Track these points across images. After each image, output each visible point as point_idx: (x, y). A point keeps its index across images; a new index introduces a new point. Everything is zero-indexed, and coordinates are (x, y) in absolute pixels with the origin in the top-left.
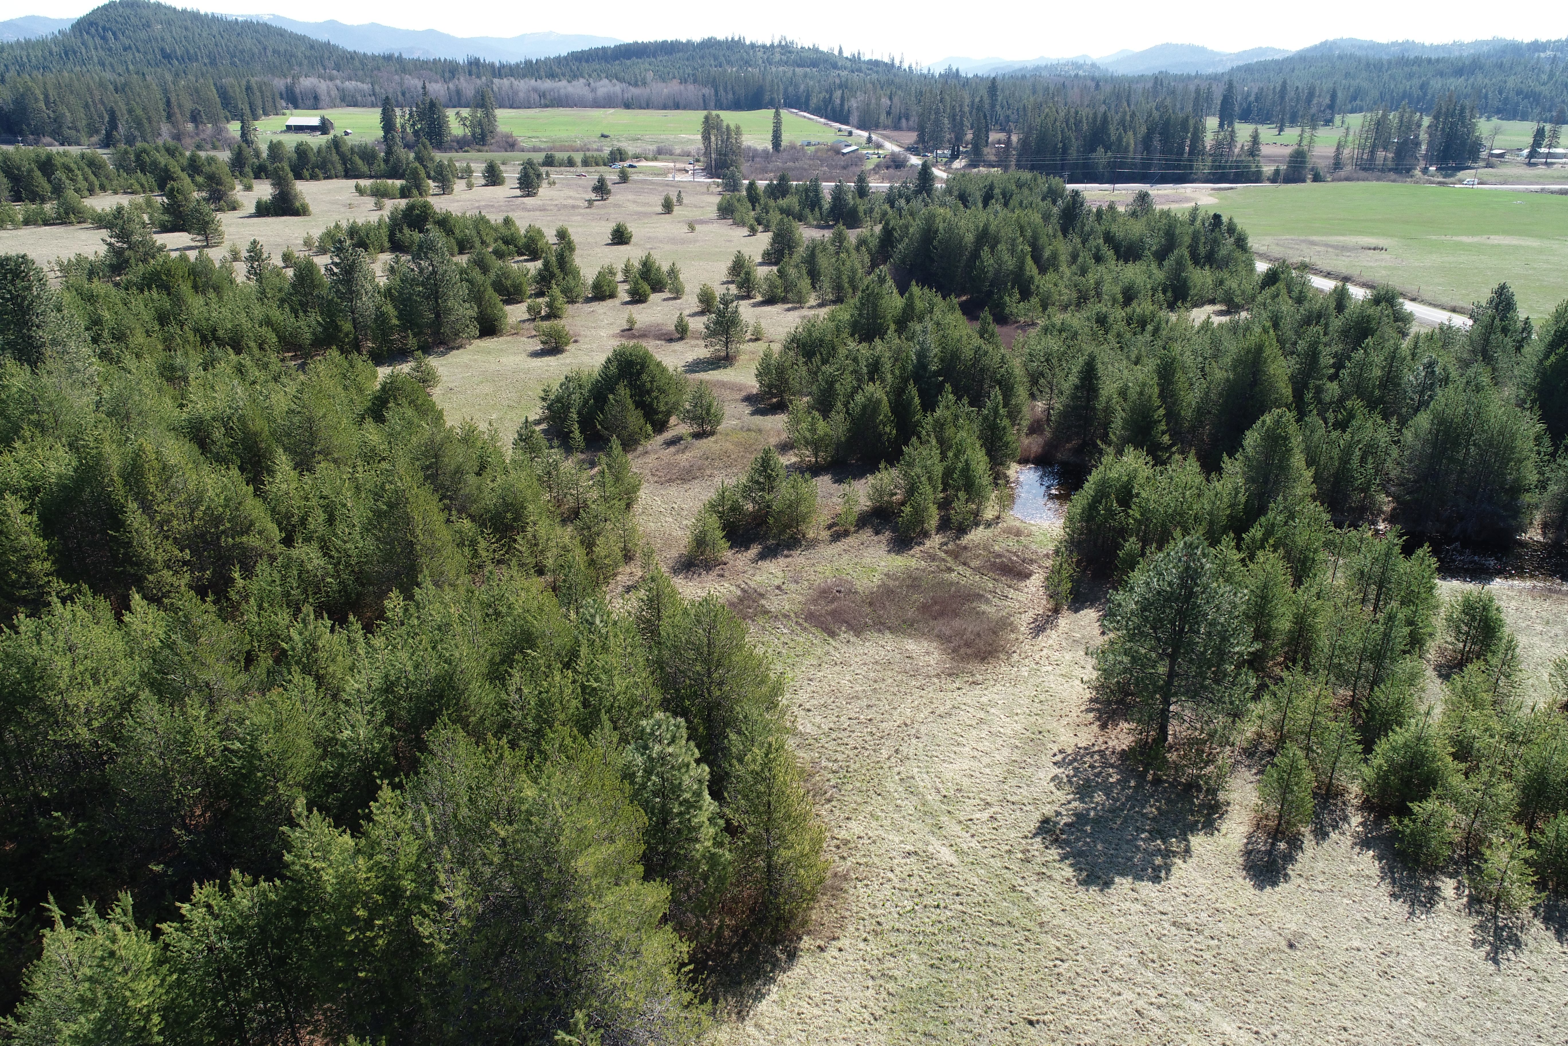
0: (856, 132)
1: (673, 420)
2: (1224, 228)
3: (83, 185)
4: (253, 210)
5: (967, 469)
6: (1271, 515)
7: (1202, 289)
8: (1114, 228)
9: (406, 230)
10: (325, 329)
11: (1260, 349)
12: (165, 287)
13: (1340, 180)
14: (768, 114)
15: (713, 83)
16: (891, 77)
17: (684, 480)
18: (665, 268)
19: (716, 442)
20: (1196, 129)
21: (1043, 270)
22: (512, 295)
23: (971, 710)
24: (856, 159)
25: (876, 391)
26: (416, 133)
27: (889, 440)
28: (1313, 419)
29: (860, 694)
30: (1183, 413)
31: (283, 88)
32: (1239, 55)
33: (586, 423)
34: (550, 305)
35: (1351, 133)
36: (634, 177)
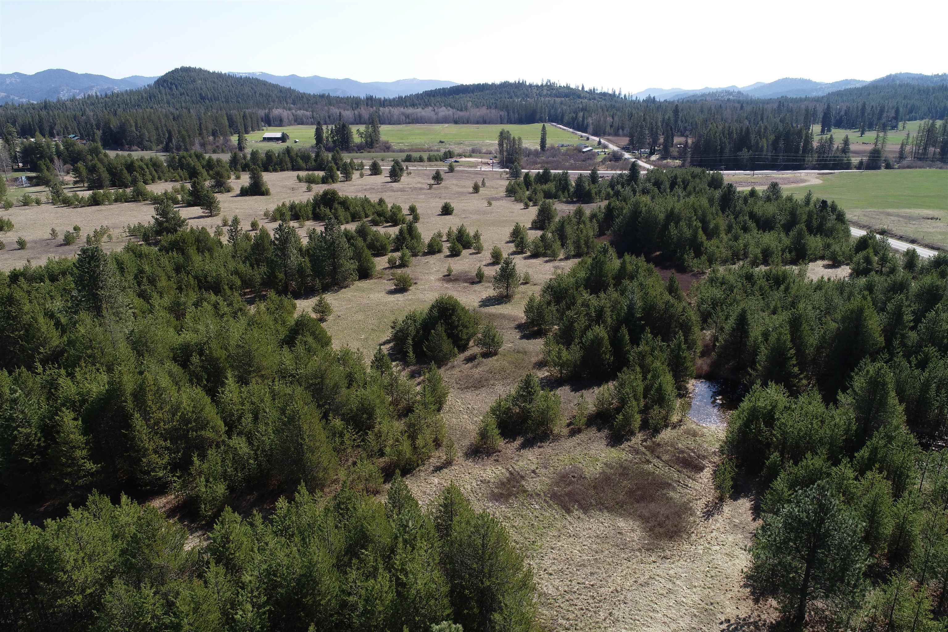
0: (592, 137)
1: (471, 343)
2: (829, 209)
3: (149, 177)
4: (238, 192)
5: (660, 389)
6: (874, 440)
7: (815, 249)
8: (756, 209)
9: (322, 208)
10: (269, 277)
11: (861, 310)
12: (182, 251)
13: (904, 168)
14: (538, 126)
15: (506, 108)
16: (613, 103)
17: (476, 388)
18: (472, 234)
19: (497, 360)
20: (807, 136)
21: (709, 238)
22: (379, 251)
23: (663, 581)
24: (591, 156)
25: (600, 331)
26: (334, 142)
27: (608, 363)
28: (899, 359)
29: (586, 563)
30: (807, 352)
31: (263, 115)
32: (833, 85)
33: (417, 346)
34: (402, 258)
35: (911, 136)
36: (457, 169)
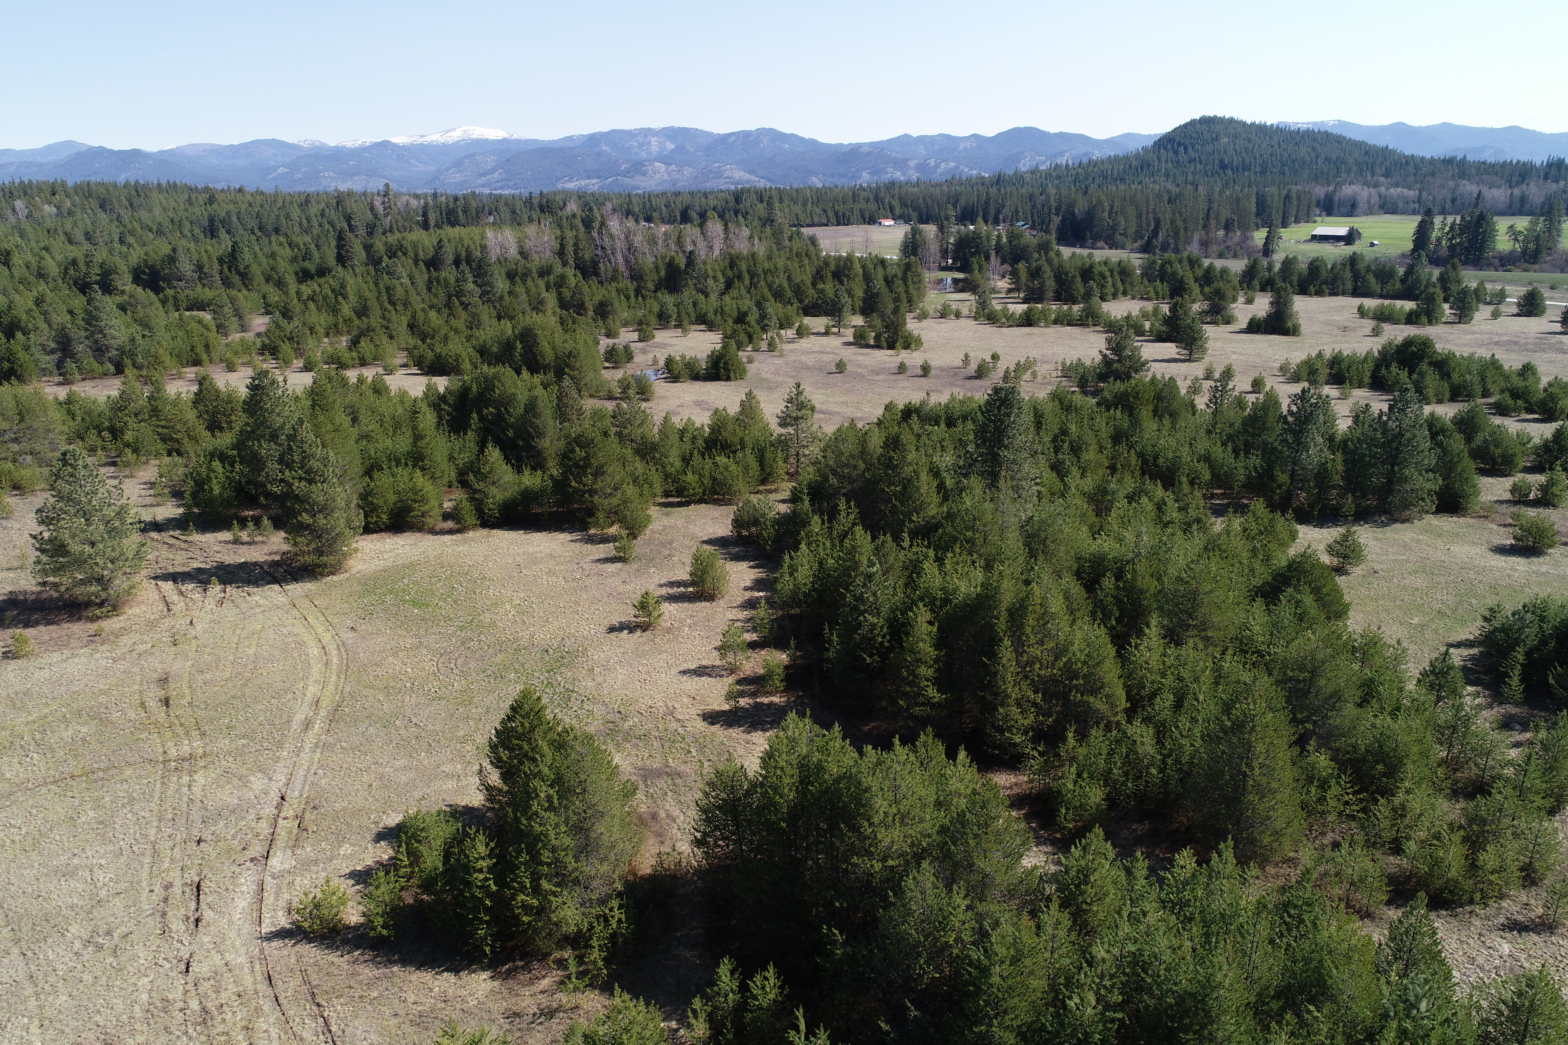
3: (1110, 290)
4: (1244, 325)
9: (1394, 369)
10: (1260, 475)
12: (1130, 410)
22: (1497, 466)
26: (1452, 248)
31: (1322, 196)
33: (1534, 669)
34: (1545, 488)
